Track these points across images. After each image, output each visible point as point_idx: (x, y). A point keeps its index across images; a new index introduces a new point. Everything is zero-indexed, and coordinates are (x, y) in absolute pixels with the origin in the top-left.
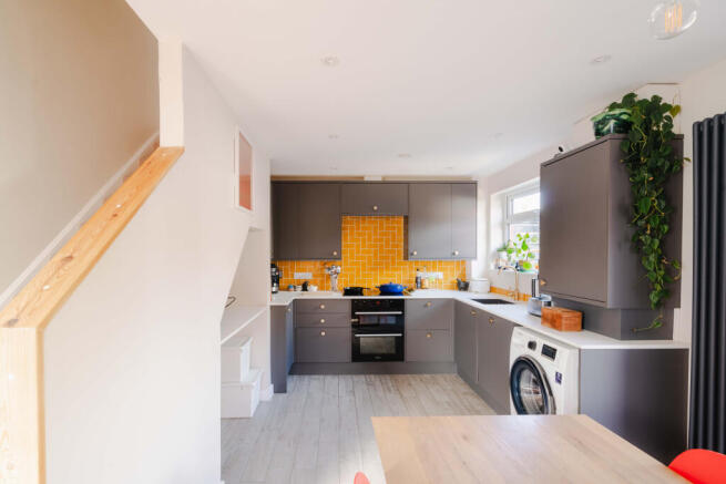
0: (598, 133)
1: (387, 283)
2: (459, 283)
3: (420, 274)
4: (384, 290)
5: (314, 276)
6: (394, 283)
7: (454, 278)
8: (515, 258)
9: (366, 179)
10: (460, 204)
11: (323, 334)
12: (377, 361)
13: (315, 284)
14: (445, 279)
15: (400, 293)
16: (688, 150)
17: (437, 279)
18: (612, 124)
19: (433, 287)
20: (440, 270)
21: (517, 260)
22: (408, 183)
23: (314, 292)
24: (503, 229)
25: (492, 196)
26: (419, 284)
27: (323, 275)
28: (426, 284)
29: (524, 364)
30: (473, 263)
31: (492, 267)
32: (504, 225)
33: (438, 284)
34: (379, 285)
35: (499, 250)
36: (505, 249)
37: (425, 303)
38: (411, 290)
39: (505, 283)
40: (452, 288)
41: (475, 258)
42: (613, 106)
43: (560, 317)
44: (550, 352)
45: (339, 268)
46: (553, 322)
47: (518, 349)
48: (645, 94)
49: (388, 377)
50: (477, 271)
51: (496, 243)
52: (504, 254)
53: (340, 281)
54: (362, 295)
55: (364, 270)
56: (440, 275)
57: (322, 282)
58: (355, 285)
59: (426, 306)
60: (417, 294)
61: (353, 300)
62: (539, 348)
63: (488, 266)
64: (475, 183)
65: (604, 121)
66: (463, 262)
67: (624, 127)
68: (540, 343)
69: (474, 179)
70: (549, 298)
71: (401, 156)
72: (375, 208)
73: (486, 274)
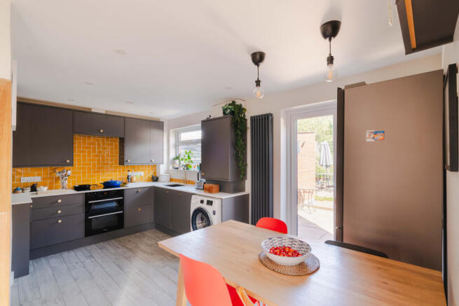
0: (224, 113)
1: (109, 180)
2: (153, 177)
3: (130, 173)
4: (107, 185)
5: (44, 179)
6: (114, 180)
7: (151, 174)
8: (183, 163)
9: (93, 110)
10: (155, 133)
11: (60, 221)
12: (105, 232)
13: (44, 185)
14: (145, 175)
15: (119, 186)
16: (249, 125)
17: (140, 176)
18: (229, 110)
19: (138, 181)
20: (143, 170)
21: (185, 164)
22: (124, 118)
23: (44, 192)
24: (176, 148)
25: (171, 130)
26: (129, 179)
27: (52, 178)
28: (134, 179)
29: (199, 210)
30: (161, 166)
31: (171, 168)
32: (176, 146)
33: (141, 179)
34: (103, 182)
35: (174, 159)
36: (177, 158)
37: (136, 190)
38: (125, 183)
39: (178, 176)
40: (149, 181)
41: (163, 163)
42: (230, 105)
43: (212, 187)
44: (210, 203)
45: (69, 172)
46: (210, 190)
47: (195, 205)
48: (238, 103)
49: (113, 241)
50: (163, 170)
51: (172, 155)
52: (177, 161)
53: (69, 182)
54: (89, 189)
55: (89, 172)
56: (142, 174)
57: (51, 183)
58: (82, 183)
59: (137, 192)
60: (130, 186)
61: (86, 194)
62: (205, 202)
63: (168, 167)
64: (163, 123)
65: (226, 109)
66: (155, 166)
67: (232, 113)
68: (205, 200)
69: (162, 120)
70: (204, 181)
71: (128, 102)
72: (101, 131)
73: (168, 172)
